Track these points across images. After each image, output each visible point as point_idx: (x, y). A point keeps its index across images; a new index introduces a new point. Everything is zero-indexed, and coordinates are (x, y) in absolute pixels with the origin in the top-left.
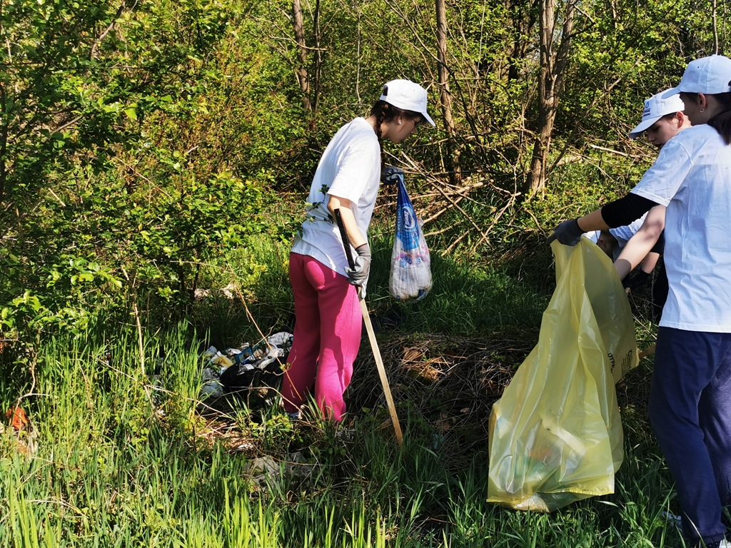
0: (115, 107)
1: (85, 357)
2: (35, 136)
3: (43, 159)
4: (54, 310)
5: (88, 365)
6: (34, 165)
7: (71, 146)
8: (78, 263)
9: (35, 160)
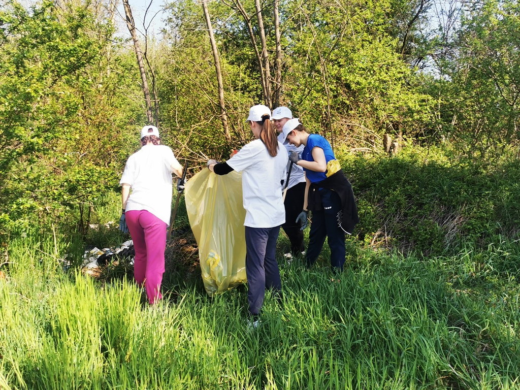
0: (35, 140)
1: (30, 248)
2: (5, 151)
3: (9, 160)
4: (15, 220)
5: (32, 251)
6: (5, 162)
7: (19, 154)
8: (23, 200)
9: (5, 160)
